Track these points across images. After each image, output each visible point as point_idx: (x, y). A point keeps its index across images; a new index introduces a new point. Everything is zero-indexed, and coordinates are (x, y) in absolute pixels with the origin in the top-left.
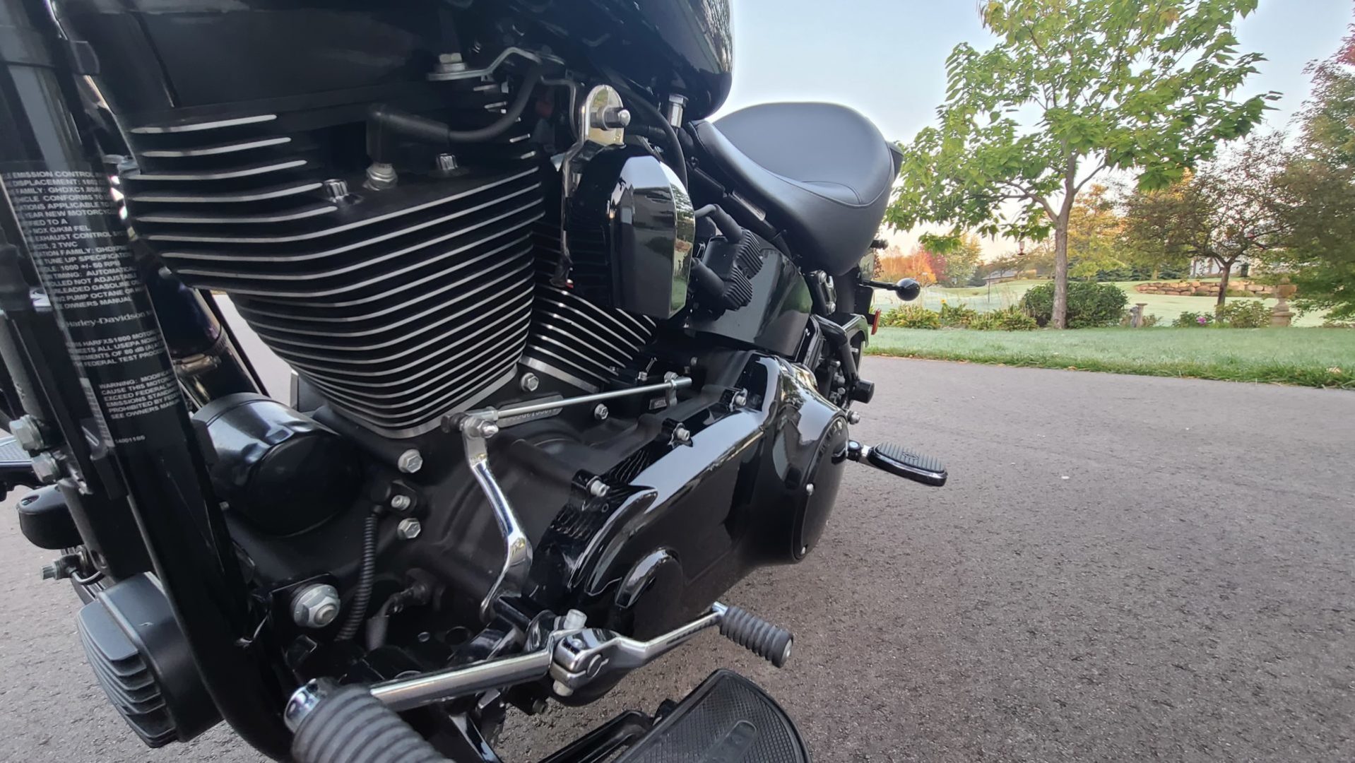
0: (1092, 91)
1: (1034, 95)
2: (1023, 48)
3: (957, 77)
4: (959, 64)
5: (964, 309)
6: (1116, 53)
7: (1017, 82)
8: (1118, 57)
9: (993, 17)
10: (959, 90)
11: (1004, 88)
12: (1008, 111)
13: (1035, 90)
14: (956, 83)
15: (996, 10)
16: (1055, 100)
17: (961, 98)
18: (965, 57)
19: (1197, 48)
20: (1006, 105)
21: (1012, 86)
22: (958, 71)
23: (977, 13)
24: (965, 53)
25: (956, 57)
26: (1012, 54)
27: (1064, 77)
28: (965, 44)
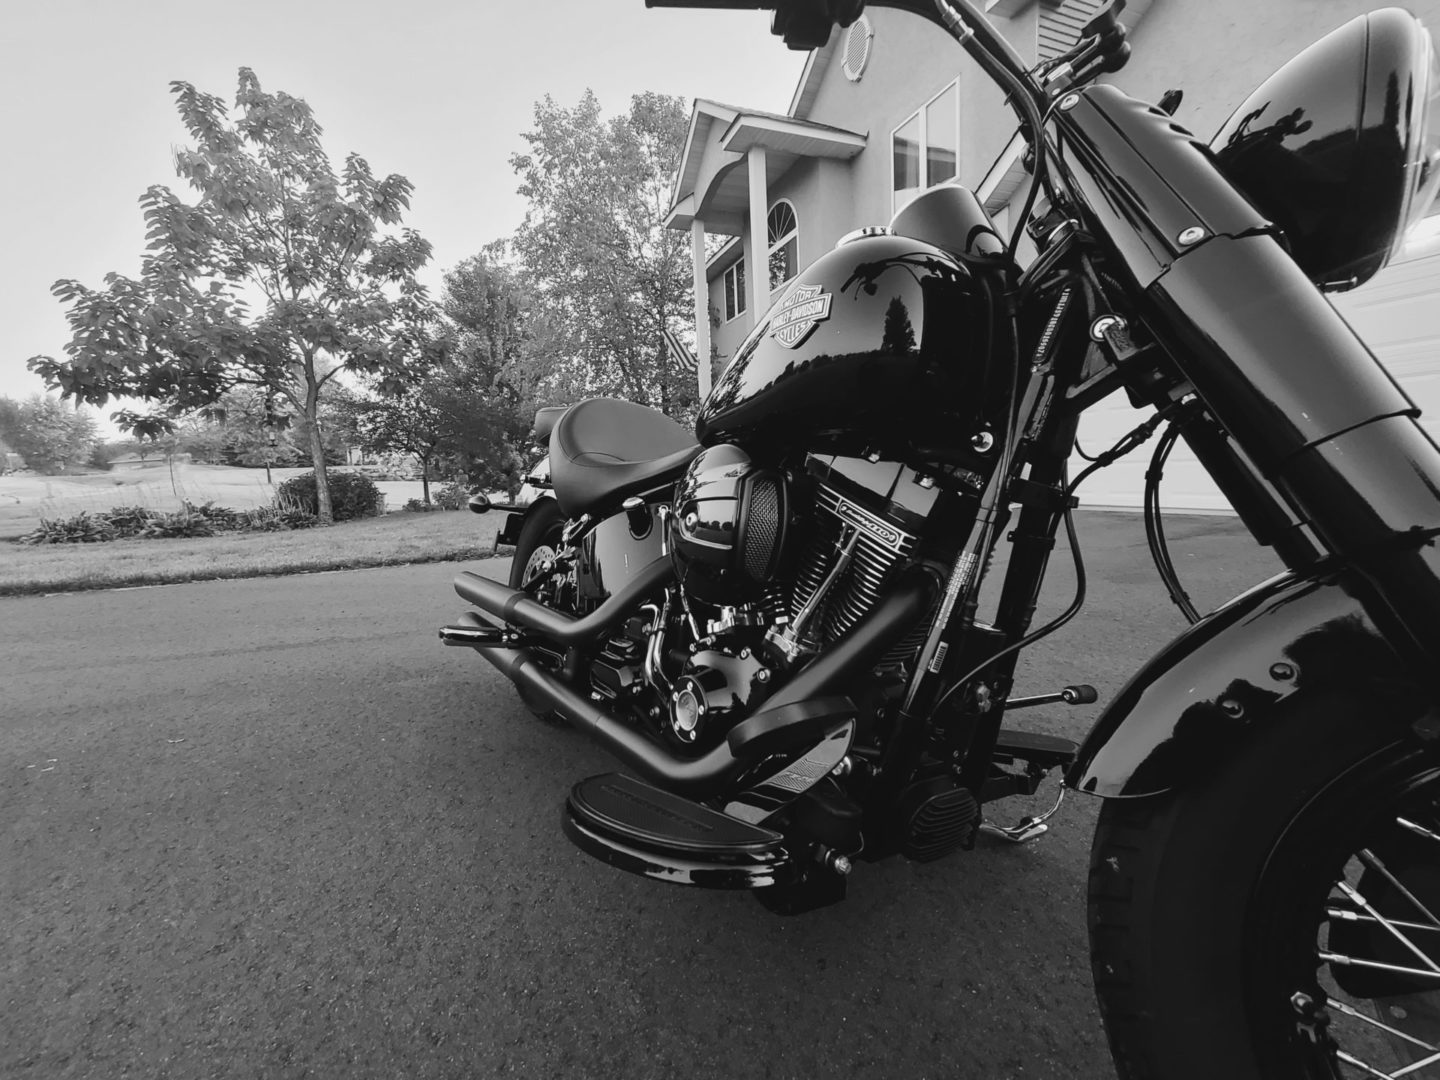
1: (251, 274)
3: (157, 225)
4: (158, 211)
9: (190, 167)
10: (163, 241)
12: (231, 285)
14: (157, 232)
15: (195, 164)
18: (165, 203)
19: (394, 281)
25: (153, 199)
28: (165, 189)
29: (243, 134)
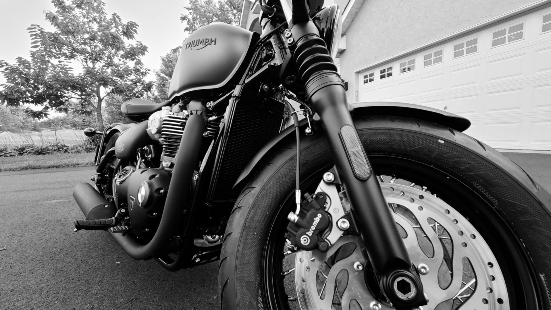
0: (102, 64)
1: (76, 58)
2: (67, 37)
3: (36, 40)
4: (36, 34)
5: (60, 144)
7: (68, 50)
9: (52, 18)
10: (37, 46)
12: (67, 62)
13: (76, 56)
14: (36, 42)
15: (54, 17)
16: (87, 62)
17: (40, 49)
19: (132, 61)
20: (65, 59)
22: (36, 36)
24: (39, 30)
25: (34, 30)
26: (63, 37)
28: (38, 26)
29: (74, 6)
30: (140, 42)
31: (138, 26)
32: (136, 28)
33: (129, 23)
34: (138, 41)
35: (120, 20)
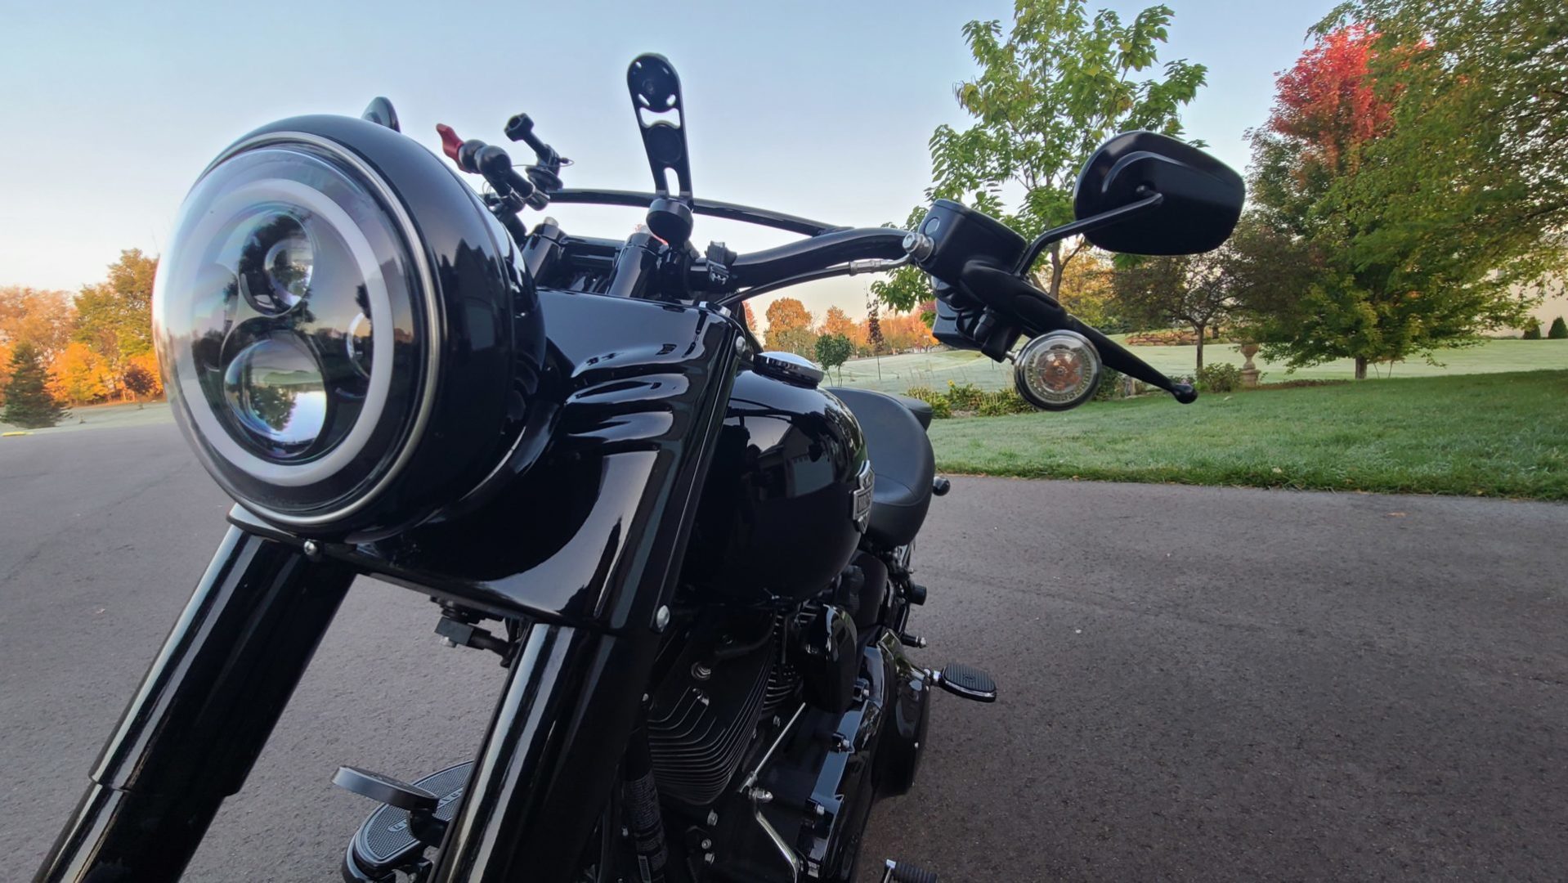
0: (1066, 172)
1: (1014, 172)
2: (999, 127)
3: (941, 159)
4: (942, 146)
5: (971, 389)
6: (1083, 135)
7: (998, 160)
8: (1085, 140)
9: (969, 97)
10: (944, 171)
11: (986, 167)
12: (992, 191)
13: (1015, 168)
14: (941, 164)
15: (972, 93)
16: (1034, 179)
17: (947, 179)
18: (946, 139)
20: (990, 185)
21: (993, 164)
22: (941, 152)
23: (954, 96)
24: (946, 135)
25: (938, 139)
26: (991, 132)
27: (1040, 159)
28: (946, 127)
29: (1016, 40)
30: (1180, 61)
31: (1171, 14)
32: (1164, 21)
33: (1141, 16)
34: (1172, 63)
35: (1115, 22)
